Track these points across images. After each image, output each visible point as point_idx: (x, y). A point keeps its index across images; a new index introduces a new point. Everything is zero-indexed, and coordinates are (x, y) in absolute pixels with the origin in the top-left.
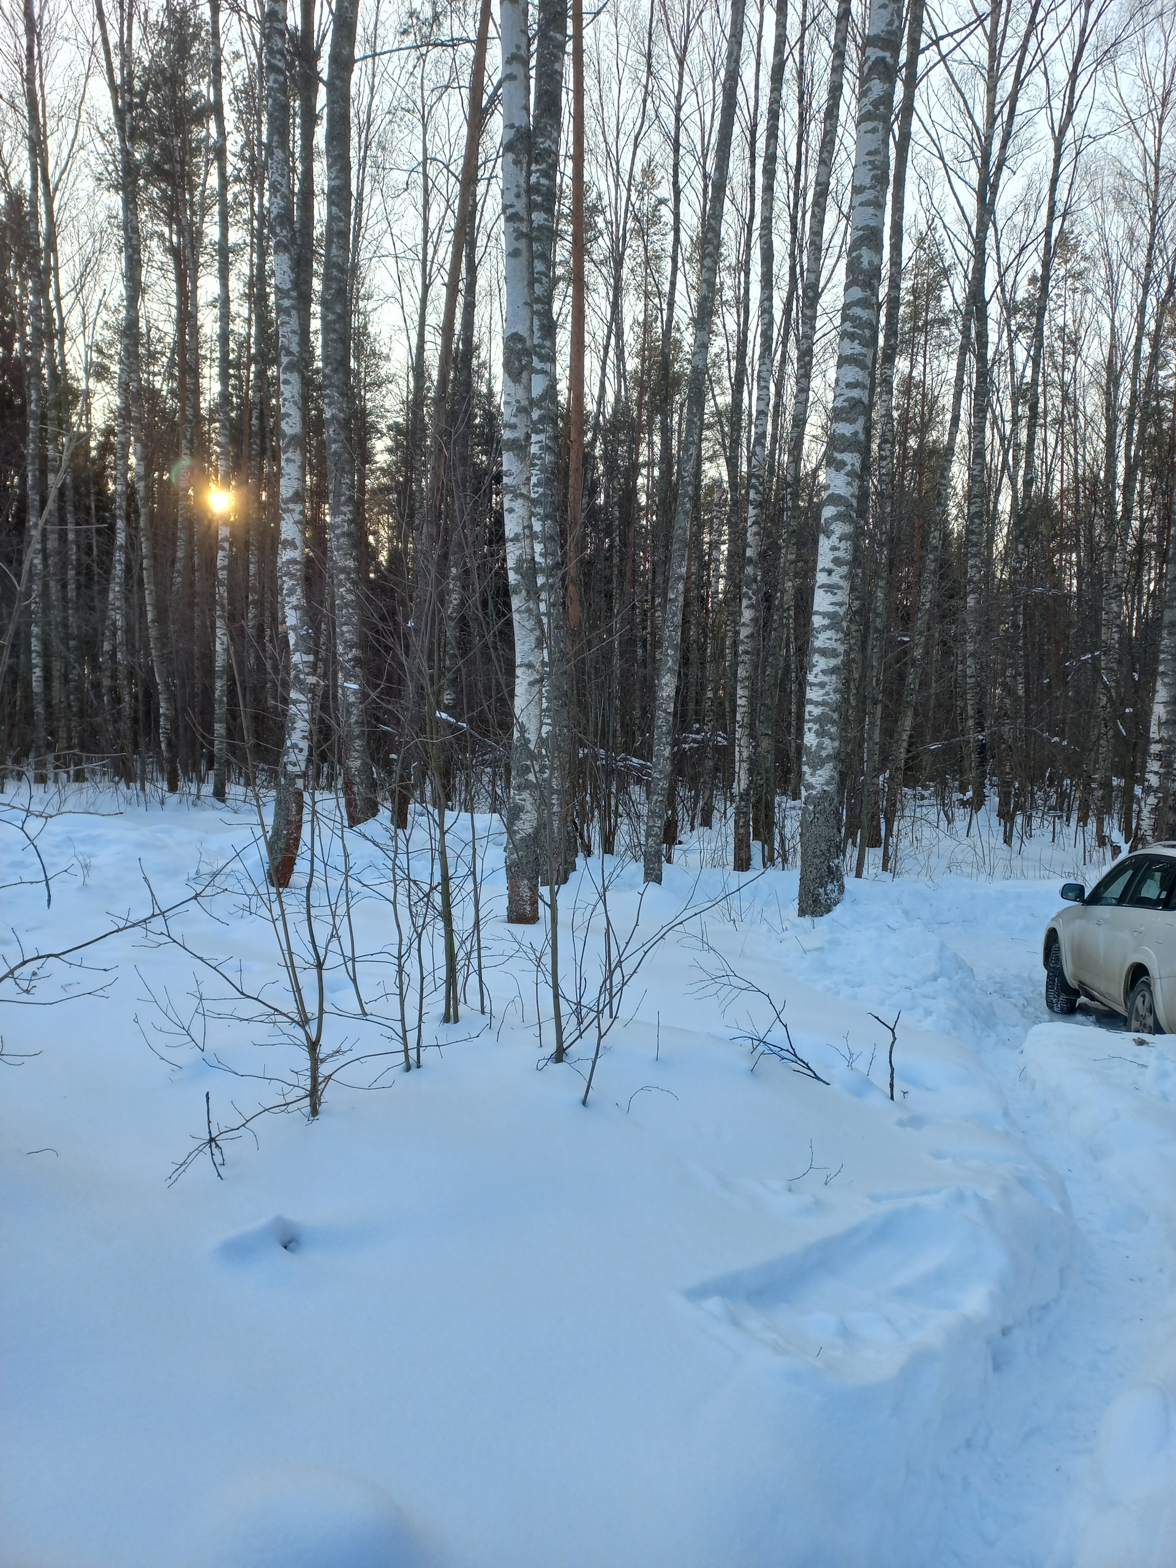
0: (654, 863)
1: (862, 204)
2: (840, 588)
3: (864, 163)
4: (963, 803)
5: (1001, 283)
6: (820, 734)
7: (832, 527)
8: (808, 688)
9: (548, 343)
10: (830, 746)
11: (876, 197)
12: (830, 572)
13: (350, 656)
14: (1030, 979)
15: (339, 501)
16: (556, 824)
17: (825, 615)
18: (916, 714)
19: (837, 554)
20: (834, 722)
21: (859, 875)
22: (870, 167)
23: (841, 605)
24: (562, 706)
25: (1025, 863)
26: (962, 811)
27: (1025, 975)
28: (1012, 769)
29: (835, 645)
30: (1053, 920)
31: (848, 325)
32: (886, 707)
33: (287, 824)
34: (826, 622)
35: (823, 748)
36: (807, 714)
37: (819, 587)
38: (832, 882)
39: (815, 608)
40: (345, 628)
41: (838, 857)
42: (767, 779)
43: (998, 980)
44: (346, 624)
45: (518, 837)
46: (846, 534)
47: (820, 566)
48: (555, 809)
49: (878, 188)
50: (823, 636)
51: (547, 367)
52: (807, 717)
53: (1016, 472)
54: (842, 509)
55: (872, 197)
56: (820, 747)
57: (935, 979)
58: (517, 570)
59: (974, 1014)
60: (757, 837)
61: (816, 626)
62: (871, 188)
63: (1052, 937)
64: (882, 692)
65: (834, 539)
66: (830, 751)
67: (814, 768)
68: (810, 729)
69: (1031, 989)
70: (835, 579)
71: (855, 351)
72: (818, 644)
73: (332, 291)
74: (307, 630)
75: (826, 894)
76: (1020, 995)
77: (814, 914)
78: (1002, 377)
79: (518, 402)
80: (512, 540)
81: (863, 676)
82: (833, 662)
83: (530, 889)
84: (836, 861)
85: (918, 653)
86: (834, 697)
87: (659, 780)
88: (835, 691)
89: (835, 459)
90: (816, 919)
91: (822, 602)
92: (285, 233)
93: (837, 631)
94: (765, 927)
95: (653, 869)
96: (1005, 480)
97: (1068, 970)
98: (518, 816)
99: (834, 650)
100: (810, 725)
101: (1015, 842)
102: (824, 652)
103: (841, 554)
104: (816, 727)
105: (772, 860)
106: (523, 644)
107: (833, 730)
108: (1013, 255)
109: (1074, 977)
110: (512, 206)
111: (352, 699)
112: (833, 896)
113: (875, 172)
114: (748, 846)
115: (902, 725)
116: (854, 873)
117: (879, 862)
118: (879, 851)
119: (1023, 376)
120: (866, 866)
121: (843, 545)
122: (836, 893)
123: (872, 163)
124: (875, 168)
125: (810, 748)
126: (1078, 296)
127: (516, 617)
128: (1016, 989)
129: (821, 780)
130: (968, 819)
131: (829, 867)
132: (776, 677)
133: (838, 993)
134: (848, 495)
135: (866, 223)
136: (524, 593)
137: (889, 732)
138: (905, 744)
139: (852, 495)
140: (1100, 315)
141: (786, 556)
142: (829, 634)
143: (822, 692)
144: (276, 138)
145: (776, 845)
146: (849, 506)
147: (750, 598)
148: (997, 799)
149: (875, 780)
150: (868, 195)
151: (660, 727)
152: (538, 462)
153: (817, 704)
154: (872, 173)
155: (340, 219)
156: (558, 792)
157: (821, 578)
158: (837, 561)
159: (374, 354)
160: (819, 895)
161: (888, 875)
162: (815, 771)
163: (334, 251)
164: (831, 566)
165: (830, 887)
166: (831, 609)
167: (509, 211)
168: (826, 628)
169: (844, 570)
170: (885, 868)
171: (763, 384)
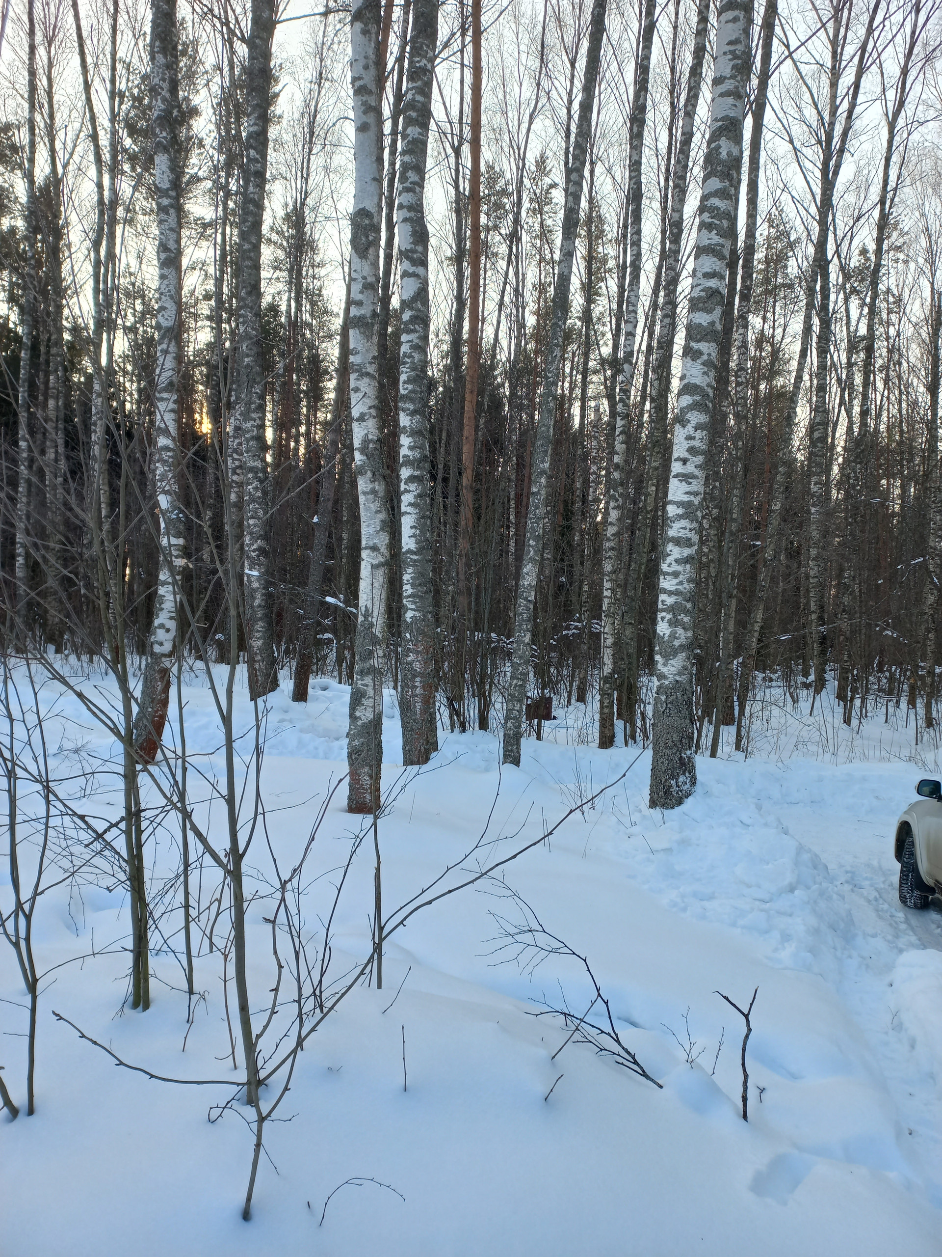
0: (512, 745)
1: (722, 95)
2: (695, 477)
3: (725, 53)
4: (807, 686)
5: (837, 252)
6: (673, 623)
7: (688, 416)
8: (662, 577)
9: (420, 248)
10: (683, 636)
11: (737, 87)
12: (685, 461)
13: (255, 547)
14: (880, 868)
15: (249, 408)
16: (418, 706)
17: (679, 504)
18: (767, 609)
19: (693, 443)
20: (687, 612)
21: (713, 755)
22: (730, 57)
23: (696, 494)
24: (426, 592)
25: (866, 742)
26: (805, 692)
27: (875, 863)
28: (850, 656)
29: (689, 534)
30: (905, 813)
31: (706, 215)
32: (740, 601)
33: (152, 702)
34: (680, 511)
35: (676, 638)
36: (660, 603)
37: (674, 477)
38: (684, 774)
39: (670, 497)
40: (251, 522)
41: (690, 749)
42: (630, 663)
43: (849, 868)
44: (252, 517)
45: (359, 723)
46: (701, 424)
47: (675, 455)
48: (418, 691)
49: (739, 78)
50: (677, 526)
51: (420, 270)
52: (660, 606)
53: (852, 407)
54: (698, 398)
55: (732, 87)
56: (673, 636)
57: (792, 890)
58: (363, 451)
59: (833, 928)
60: (620, 717)
61: (670, 515)
62: (731, 77)
63: (905, 832)
64: (738, 588)
65: (690, 428)
66: (683, 640)
67: (667, 657)
68: (663, 619)
69: (882, 879)
70: (690, 468)
71: (713, 242)
72: (671, 533)
73: (248, 224)
74: (177, 514)
75: (678, 786)
76: (872, 885)
77: (665, 806)
78: (840, 331)
79: (364, 278)
80: (357, 420)
81: (719, 572)
82: (687, 552)
83: (371, 777)
84: (688, 752)
85: (769, 554)
86: (688, 587)
87: (519, 665)
88: (689, 581)
89: (691, 349)
90: (668, 812)
91: (677, 491)
92: (164, 134)
93: (692, 521)
94: (614, 819)
95: (512, 751)
96: (843, 412)
97: (923, 866)
98: (360, 701)
99: (689, 539)
100: (663, 614)
101: (855, 722)
102: (677, 542)
103: (696, 443)
104: (669, 616)
105: (633, 738)
106: (368, 526)
107: (686, 619)
108: (847, 228)
109: (930, 875)
110: (360, 78)
111: (256, 585)
112: (685, 788)
113: (736, 61)
114: (612, 725)
115: (755, 617)
116: (709, 752)
117: (733, 739)
118: (733, 729)
119: (856, 330)
120: (720, 744)
121: (698, 434)
122: (688, 786)
123: (732, 52)
124: (736, 57)
125: (663, 637)
126: (900, 266)
127: (362, 499)
128: (866, 879)
129: (674, 670)
130: (811, 700)
131: (681, 758)
132: (639, 571)
133: (684, 910)
134: (704, 385)
135: (726, 113)
136: (369, 474)
137: (742, 624)
138: (756, 634)
139: (708, 385)
140: (921, 279)
141: (650, 463)
142: (684, 523)
143: (675, 581)
144: (157, 44)
145: (639, 723)
146: (705, 395)
147: (617, 500)
148: (836, 683)
149: (730, 666)
150: (728, 85)
151: (521, 614)
152: (408, 360)
153: (670, 593)
154: (732, 63)
155: (257, 161)
156: (421, 675)
157: (676, 467)
158: (692, 450)
159: (326, 312)
160: (670, 786)
161: (741, 755)
162: (667, 661)
163: (251, 189)
164: (686, 455)
165: (681, 779)
166: (686, 498)
167: (357, 84)
168: (680, 517)
169: (699, 460)
170: (738, 748)
171: (631, 308)
